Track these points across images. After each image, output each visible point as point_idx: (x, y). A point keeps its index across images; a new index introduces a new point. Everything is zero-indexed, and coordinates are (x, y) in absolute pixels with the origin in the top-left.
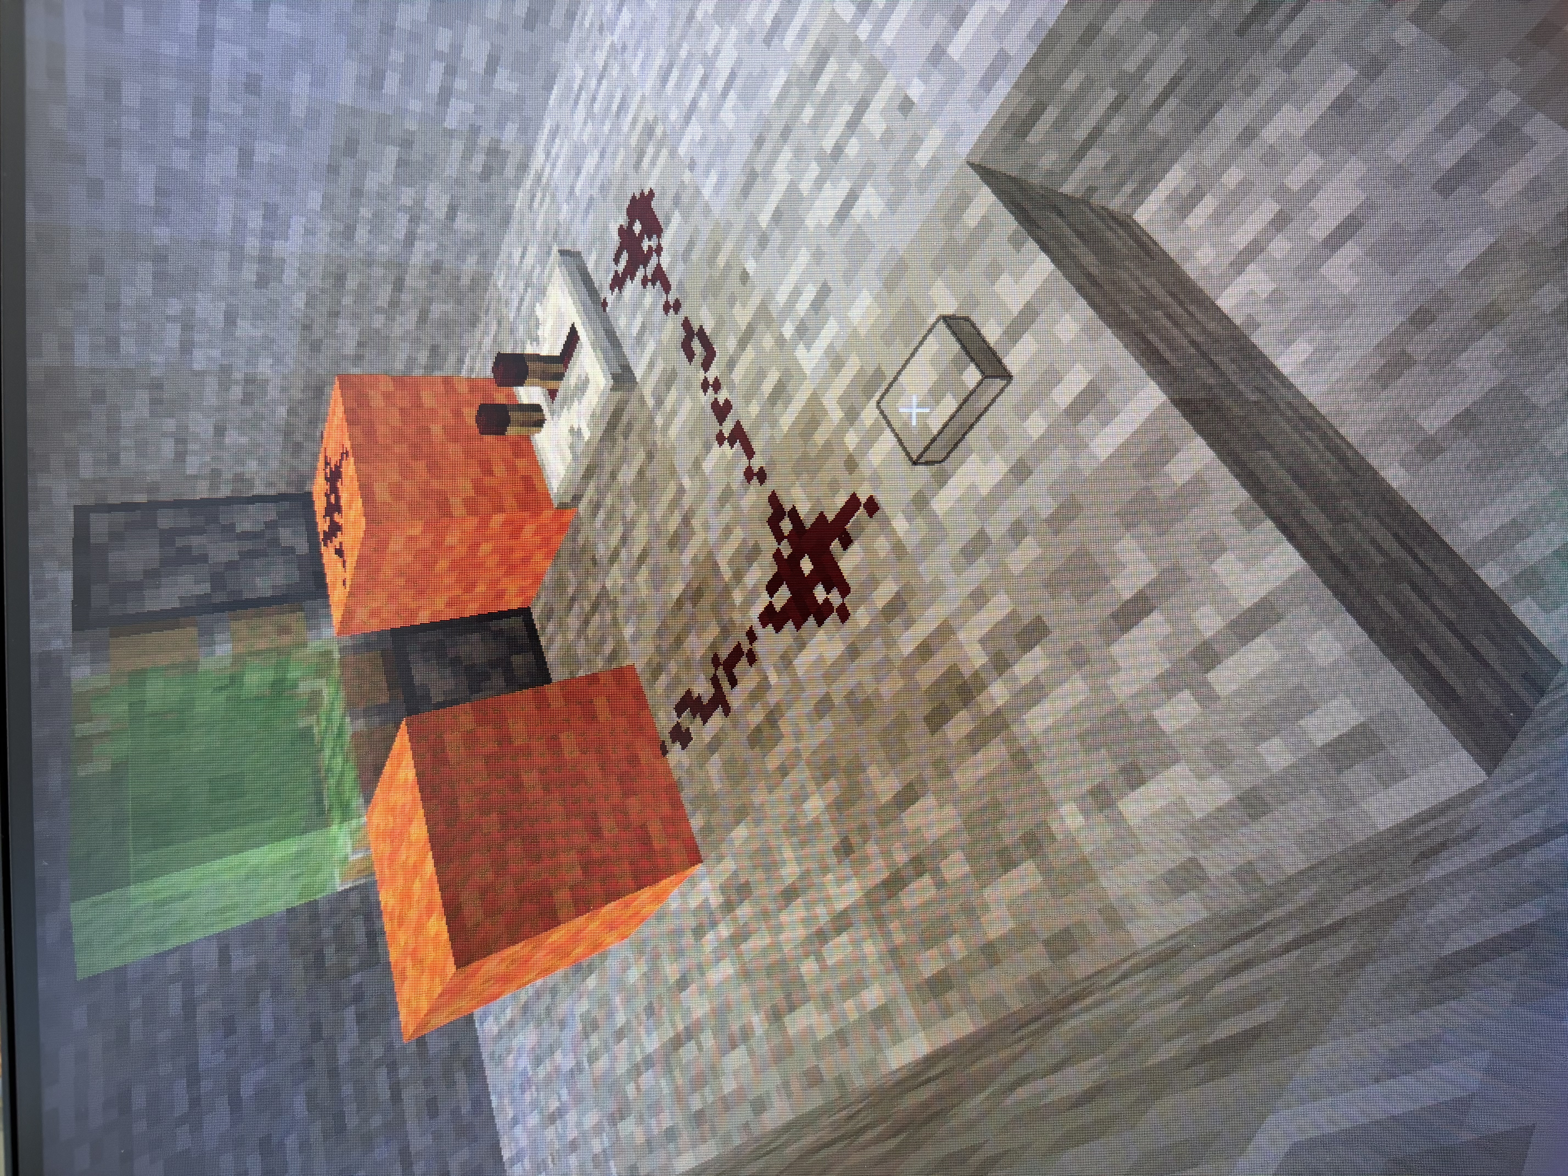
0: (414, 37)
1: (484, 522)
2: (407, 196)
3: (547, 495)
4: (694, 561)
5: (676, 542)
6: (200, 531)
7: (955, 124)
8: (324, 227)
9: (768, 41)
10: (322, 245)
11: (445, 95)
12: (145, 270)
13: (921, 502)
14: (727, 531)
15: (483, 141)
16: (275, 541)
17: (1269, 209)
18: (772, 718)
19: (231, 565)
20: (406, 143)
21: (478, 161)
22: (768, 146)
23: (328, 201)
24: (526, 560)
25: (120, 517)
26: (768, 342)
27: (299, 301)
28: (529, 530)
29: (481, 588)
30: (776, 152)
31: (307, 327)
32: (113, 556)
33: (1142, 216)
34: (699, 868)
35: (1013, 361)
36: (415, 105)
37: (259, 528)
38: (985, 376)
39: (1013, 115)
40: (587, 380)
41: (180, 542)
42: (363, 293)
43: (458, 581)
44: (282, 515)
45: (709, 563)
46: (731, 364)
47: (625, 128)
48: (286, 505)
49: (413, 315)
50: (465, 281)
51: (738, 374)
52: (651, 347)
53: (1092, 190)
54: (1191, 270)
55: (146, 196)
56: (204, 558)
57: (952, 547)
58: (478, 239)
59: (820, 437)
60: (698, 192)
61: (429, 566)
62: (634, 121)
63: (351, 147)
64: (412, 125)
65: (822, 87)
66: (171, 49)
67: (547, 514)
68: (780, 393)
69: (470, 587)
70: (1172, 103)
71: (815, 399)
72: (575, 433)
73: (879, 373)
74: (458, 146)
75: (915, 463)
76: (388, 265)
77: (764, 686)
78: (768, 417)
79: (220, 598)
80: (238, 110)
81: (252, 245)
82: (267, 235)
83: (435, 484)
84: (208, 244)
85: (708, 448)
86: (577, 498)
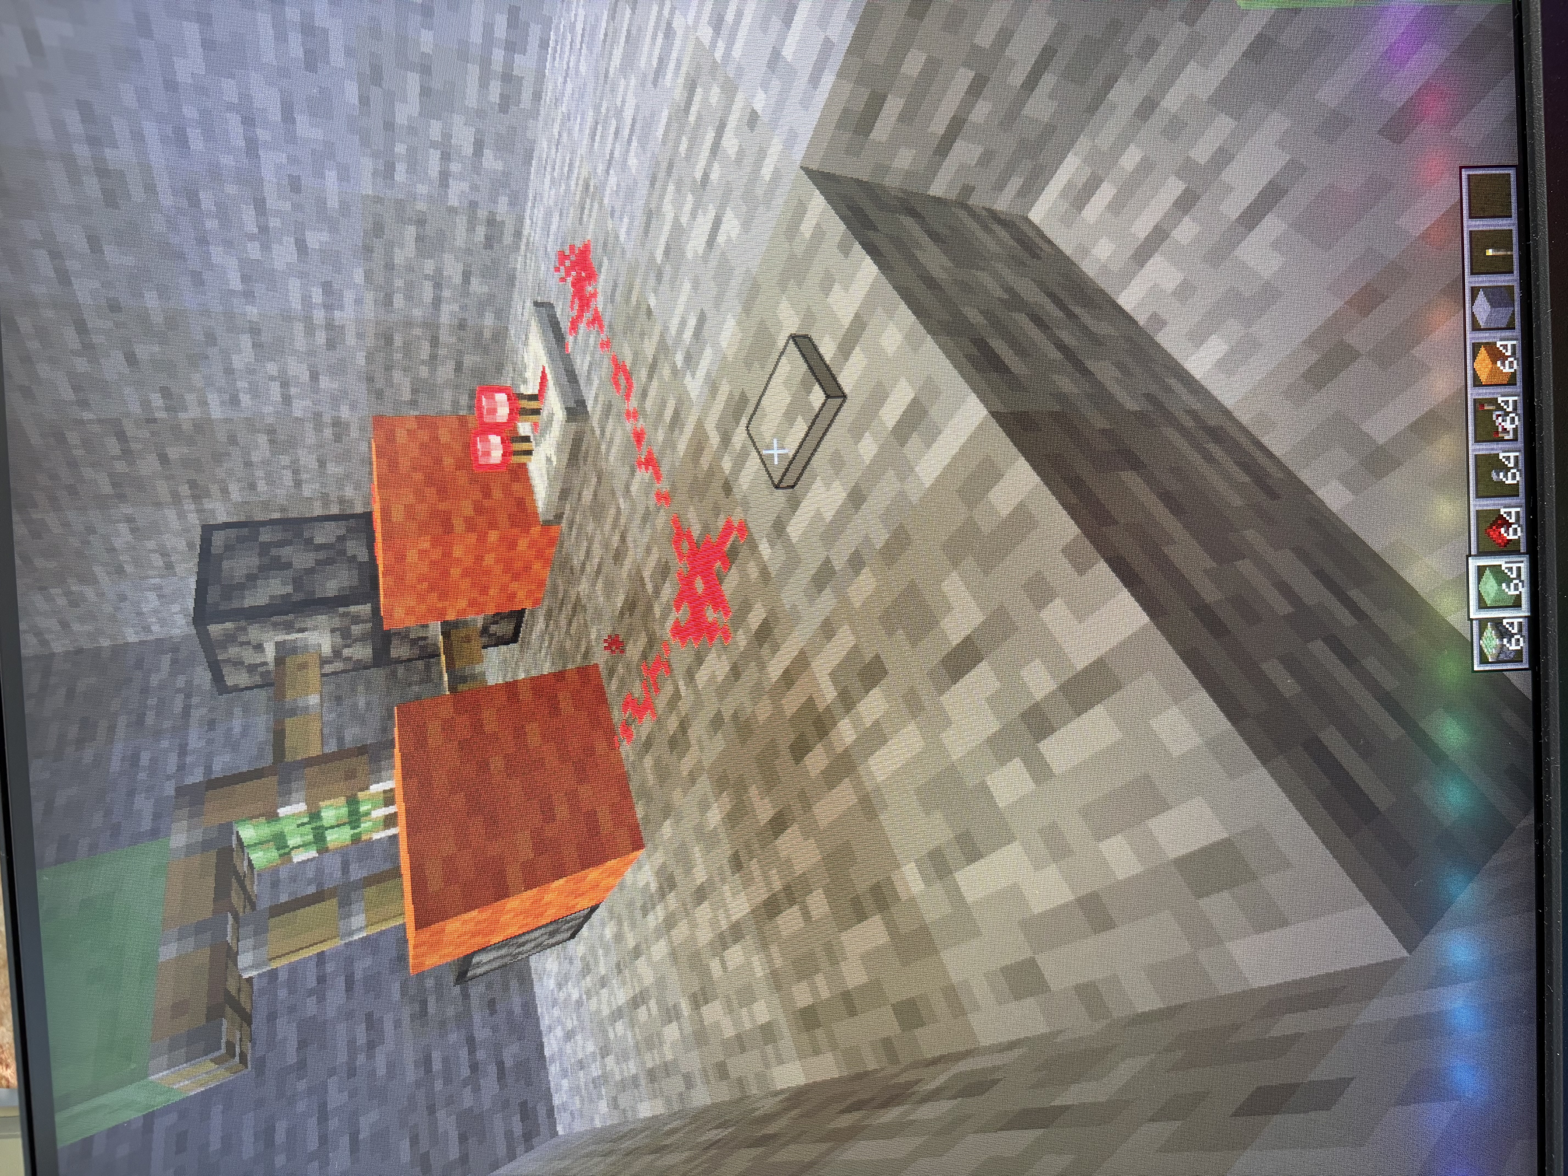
0: (412, 130)
1: (482, 538)
2: (429, 266)
3: (536, 514)
4: (629, 575)
5: (619, 556)
6: (289, 543)
7: (791, 130)
8: (369, 297)
9: (655, 83)
10: (369, 311)
11: (445, 176)
12: (246, 341)
13: (779, 528)
14: (648, 550)
15: (482, 214)
16: (343, 552)
17: (1174, 188)
18: (684, 726)
19: (310, 571)
20: (421, 222)
21: (481, 232)
22: (658, 185)
23: (368, 276)
24: (527, 568)
25: (232, 533)
26: (666, 372)
27: (361, 359)
28: (523, 544)
29: (492, 592)
30: (664, 189)
31: (370, 379)
32: (226, 564)
33: (1037, 215)
34: (641, 854)
35: (847, 379)
36: (422, 189)
37: (332, 539)
38: (828, 397)
39: (845, 111)
40: (553, 414)
41: (274, 552)
42: (408, 349)
43: (473, 585)
44: (349, 530)
45: (637, 578)
46: (644, 394)
47: (573, 187)
48: (352, 522)
49: (451, 365)
50: (487, 334)
51: (649, 404)
52: (596, 382)
53: (968, 190)
54: (1089, 268)
55: (235, 283)
56: (289, 565)
57: (804, 575)
58: (491, 298)
59: (705, 461)
60: (617, 237)
61: (446, 573)
62: (578, 179)
63: (378, 229)
64: (421, 206)
65: (692, 118)
66: (227, 161)
67: (536, 530)
68: (677, 420)
69: (484, 590)
70: (1048, 80)
71: (700, 426)
72: (549, 460)
73: (744, 399)
74: (461, 222)
75: (777, 487)
76: (426, 325)
77: (676, 696)
78: (670, 444)
79: (299, 597)
80: (287, 206)
81: (319, 316)
82: (328, 307)
83: (442, 506)
84: (287, 317)
85: (633, 473)
86: (559, 517)
